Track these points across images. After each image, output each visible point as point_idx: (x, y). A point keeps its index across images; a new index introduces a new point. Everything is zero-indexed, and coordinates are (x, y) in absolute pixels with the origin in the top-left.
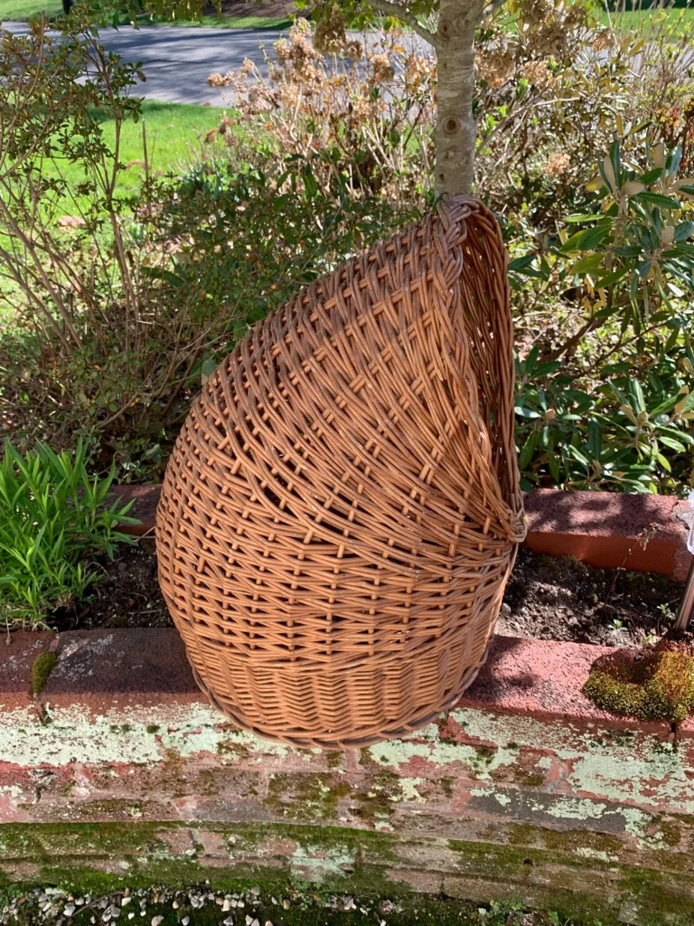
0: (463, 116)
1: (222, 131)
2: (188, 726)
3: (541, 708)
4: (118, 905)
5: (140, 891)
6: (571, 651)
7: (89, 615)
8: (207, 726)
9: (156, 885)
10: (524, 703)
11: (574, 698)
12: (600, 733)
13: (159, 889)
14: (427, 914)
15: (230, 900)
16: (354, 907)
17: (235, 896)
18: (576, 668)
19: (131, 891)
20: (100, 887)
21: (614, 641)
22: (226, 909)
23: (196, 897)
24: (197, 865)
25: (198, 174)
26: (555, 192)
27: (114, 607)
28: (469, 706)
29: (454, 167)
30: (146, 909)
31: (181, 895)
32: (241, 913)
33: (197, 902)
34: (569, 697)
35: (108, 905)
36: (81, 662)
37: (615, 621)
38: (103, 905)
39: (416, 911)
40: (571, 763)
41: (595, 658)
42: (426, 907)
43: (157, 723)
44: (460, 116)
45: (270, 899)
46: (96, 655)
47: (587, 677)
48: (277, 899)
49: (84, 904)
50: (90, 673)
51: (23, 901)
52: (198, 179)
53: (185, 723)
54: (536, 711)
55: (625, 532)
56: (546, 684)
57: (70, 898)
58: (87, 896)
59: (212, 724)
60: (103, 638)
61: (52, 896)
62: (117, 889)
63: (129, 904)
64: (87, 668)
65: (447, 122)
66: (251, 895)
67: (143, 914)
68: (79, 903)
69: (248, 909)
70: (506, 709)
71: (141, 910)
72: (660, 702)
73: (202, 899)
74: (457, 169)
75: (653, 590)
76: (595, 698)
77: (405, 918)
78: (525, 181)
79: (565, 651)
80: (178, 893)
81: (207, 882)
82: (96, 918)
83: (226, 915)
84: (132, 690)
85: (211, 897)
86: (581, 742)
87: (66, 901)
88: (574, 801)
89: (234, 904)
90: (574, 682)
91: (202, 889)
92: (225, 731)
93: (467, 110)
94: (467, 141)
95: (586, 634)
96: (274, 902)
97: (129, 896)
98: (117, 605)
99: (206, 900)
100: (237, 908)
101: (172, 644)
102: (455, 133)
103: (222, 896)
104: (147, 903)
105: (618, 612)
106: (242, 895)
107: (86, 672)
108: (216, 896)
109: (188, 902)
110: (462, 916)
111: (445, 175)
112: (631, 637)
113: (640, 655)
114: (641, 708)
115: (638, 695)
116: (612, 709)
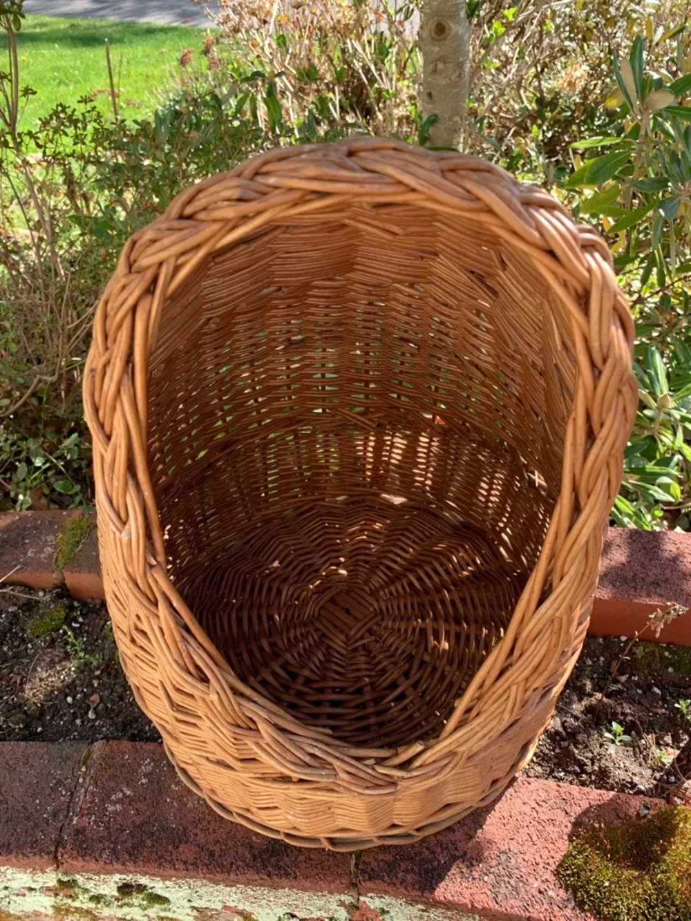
0: (454, 17)
1: (206, 52)
2: (6, 888)
3: (492, 905)
6: (543, 796)
8: (31, 889)
10: (467, 893)
11: (543, 886)
18: (550, 828)
21: (610, 765)
25: (177, 102)
26: (574, 112)
28: (386, 892)
29: (444, 83)
34: (536, 885)
37: (614, 724)
41: (579, 811)
44: (450, 17)
47: (564, 846)
52: (177, 107)
54: (484, 909)
55: (632, 592)
56: (503, 857)
59: (37, 887)
65: (434, 26)
70: (440, 903)
72: (673, 904)
74: (447, 85)
75: (670, 670)
76: (575, 890)
78: (540, 101)
79: (535, 796)
90: (545, 854)
92: (56, 895)
93: (458, 10)
94: (459, 48)
95: (572, 747)
102: (445, 39)
105: (619, 710)
111: (434, 93)
112: (635, 754)
113: (647, 808)
114: (643, 914)
115: (640, 891)
116: (599, 913)
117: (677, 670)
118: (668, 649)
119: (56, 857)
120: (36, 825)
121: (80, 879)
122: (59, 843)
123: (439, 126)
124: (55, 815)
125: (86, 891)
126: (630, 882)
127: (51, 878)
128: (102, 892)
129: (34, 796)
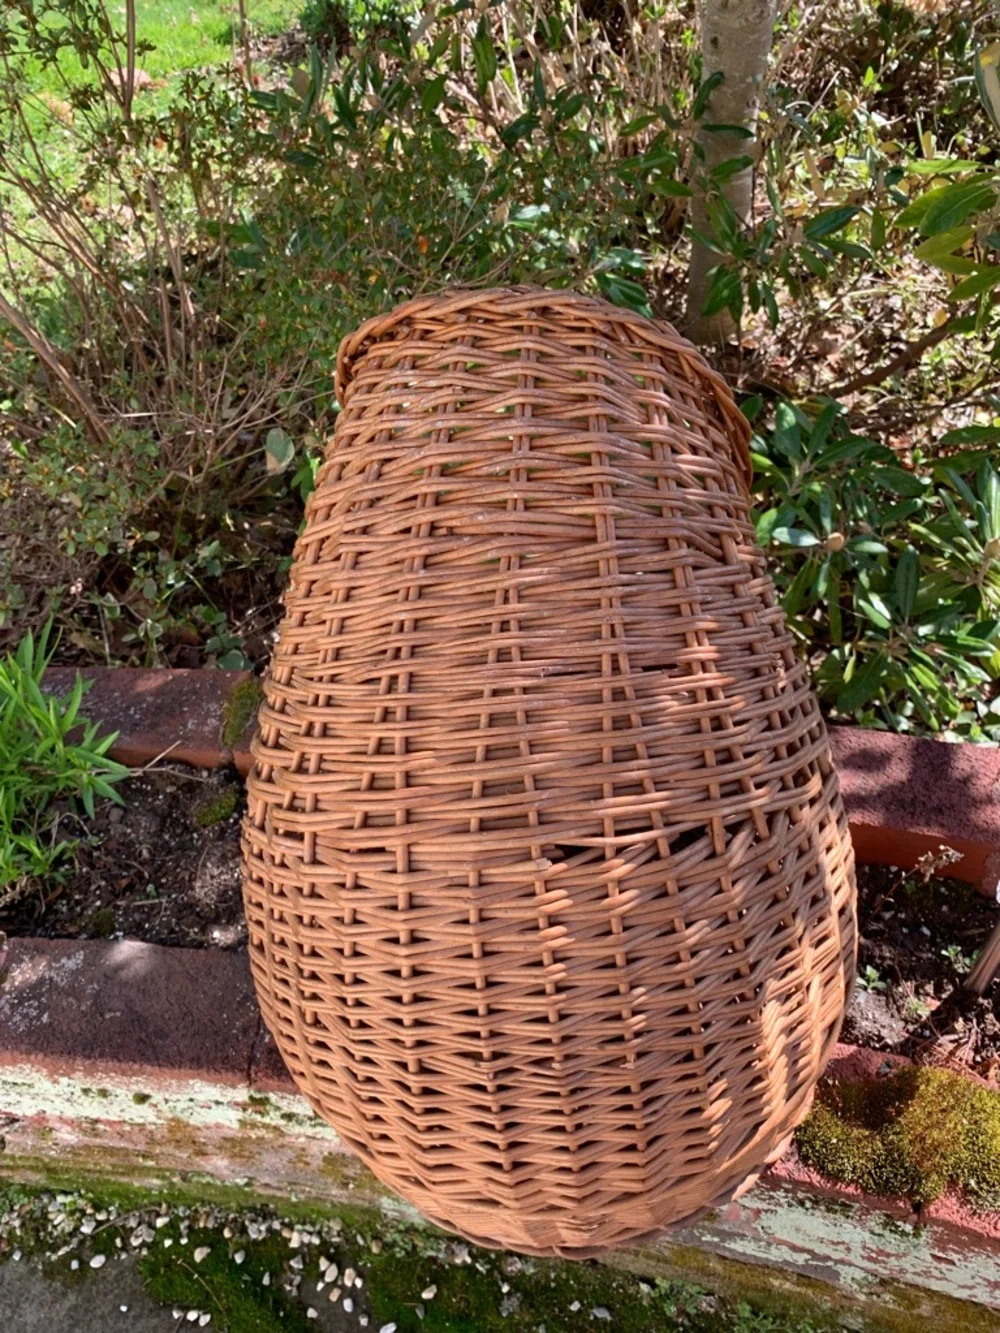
2: (191, 1100)
4: (151, 1226)
5: (181, 1209)
7: (63, 896)
8: (218, 1103)
9: (203, 1204)
12: (801, 1195)
13: (207, 1209)
14: (567, 1280)
15: (300, 1232)
16: (469, 1260)
17: (309, 1228)
19: (169, 1207)
20: (128, 1198)
21: (857, 1015)
22: (294, 1244)
23: (255, 1226)
24: (253, 1192)
27: (99, 887)
29: (737, 25)
30: (188, 1236)
31: (235, 1220)
32: (315, 1252)
33: (256, 1231)
35: (139, 1224)
36: (34, 998)
37: (869, 968)
38: (132, 1223)
39: (553, 1275)
40: (758, 1212)
42: (568, 1271)
43: (147, 1091)
45: (355, 1236)
46: (57, 987)
48: (364, 1238)
49: (108, 1220)
50: (45, 1018)
51: (27, 1208)
53: (187, 1097)
55: (908, 818)
57: (89, 1211)
58: (111, 1208)
59: (225, 1101)
60: (69, 958)
61: (64, 1204)
62: (152, 1204)
63: (166, 1225)
64: (41, 1009)
66: (330, 1228)
67: (184, 1241)
68: (101, 1217)
69: (325, 1249)
71: (181, 1236)
72: (902, 1166)
73: (263, 1228)
74: (742, 28)
77: (538, 1282)
78: (885, 10)
80: (232, 1216)
81: (272, 1206)
82: (123, 1240)
83: (294, 1253)
84: (102, 1055)
85: (276, 1225)
86: (772, 1197)
87: (83, 1213)
88: (763, 1243)
89: (306, 1239)
91: (264, 1214)
92: (245, 1110)
96: (361, 1241)
97: (166, 1215)
98: (103, 883)
99: (270, 1230)
100: (309, 1245)
101: (168, 978)
103: (290, 1227)
104: (189, 1228)
105: (877, 952)
106: (318, 1227)
107: (38, 1017)
108: (283, 1224)
109: (244, 1230)
110: (617, 1289)
111: (721, 40)
112: (887, 1004)
113: (888, 1066)
114: (870, 1173)
115: (869, 1150)
116: (823, 1168)
117: (952, 909)
118: (944, 884)
119: (249, 1076)
120: (226, 1041)
121: (273, 1097)
122: (251, 1060)
123: (725, 89)
124: (245, 1031)
125: (278, 1108)
126: (860, 1141)
127: (242, 1094)
128: (294, 1110)
129: (221, 1010)
